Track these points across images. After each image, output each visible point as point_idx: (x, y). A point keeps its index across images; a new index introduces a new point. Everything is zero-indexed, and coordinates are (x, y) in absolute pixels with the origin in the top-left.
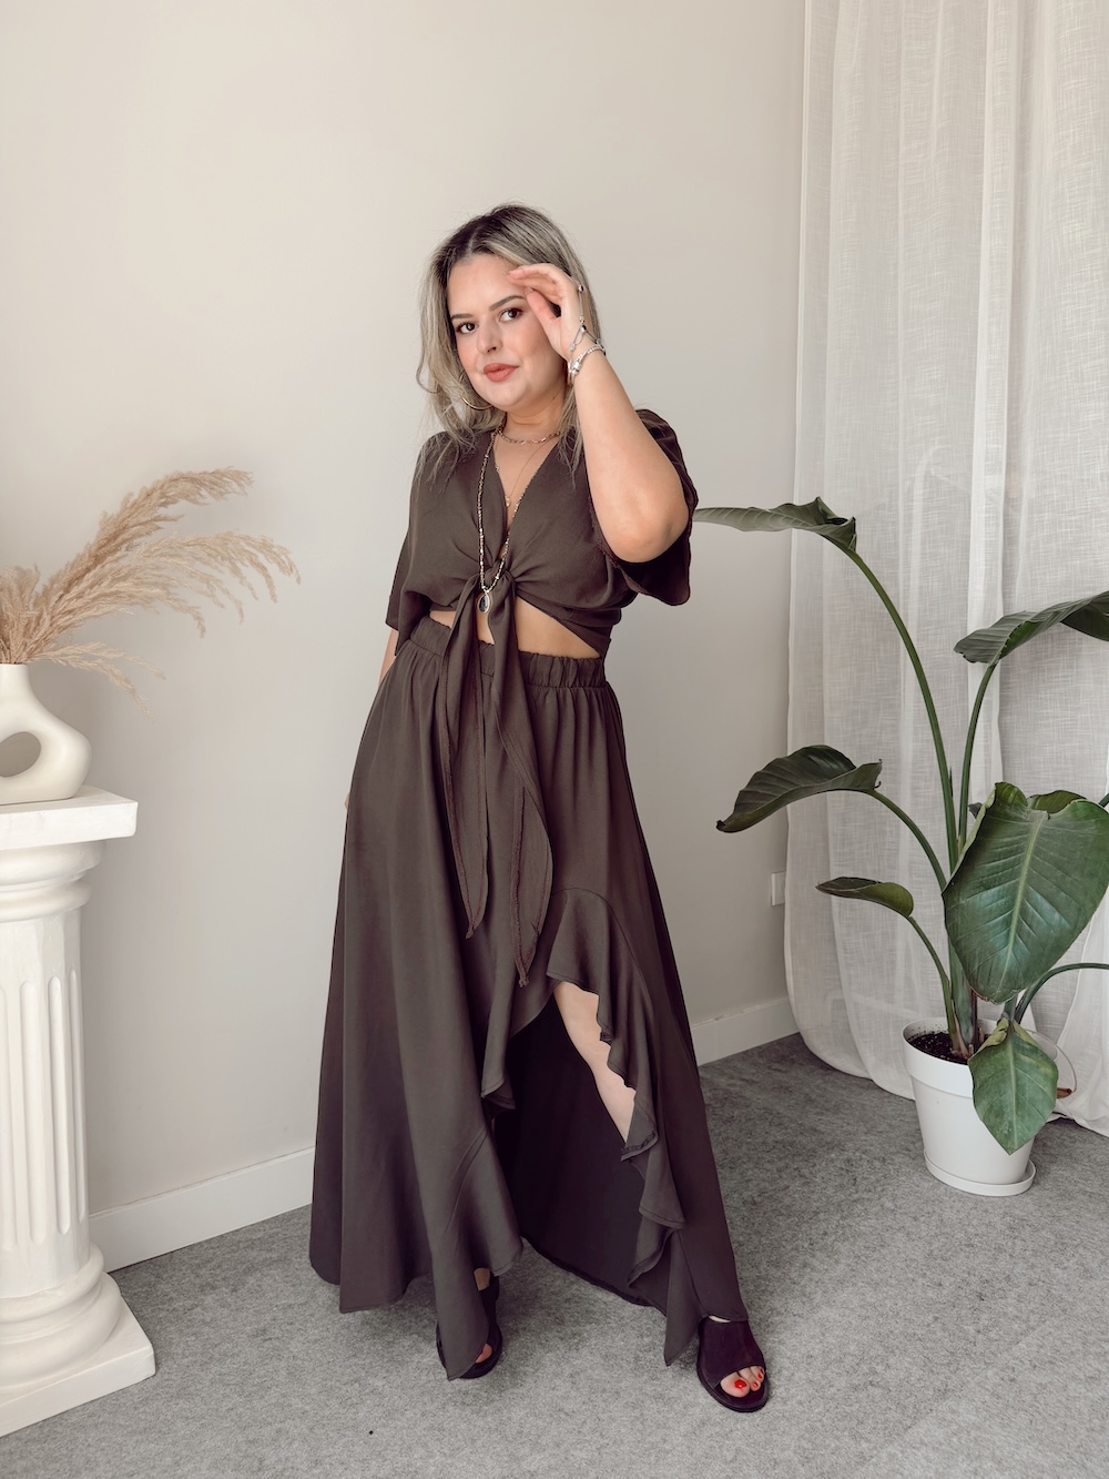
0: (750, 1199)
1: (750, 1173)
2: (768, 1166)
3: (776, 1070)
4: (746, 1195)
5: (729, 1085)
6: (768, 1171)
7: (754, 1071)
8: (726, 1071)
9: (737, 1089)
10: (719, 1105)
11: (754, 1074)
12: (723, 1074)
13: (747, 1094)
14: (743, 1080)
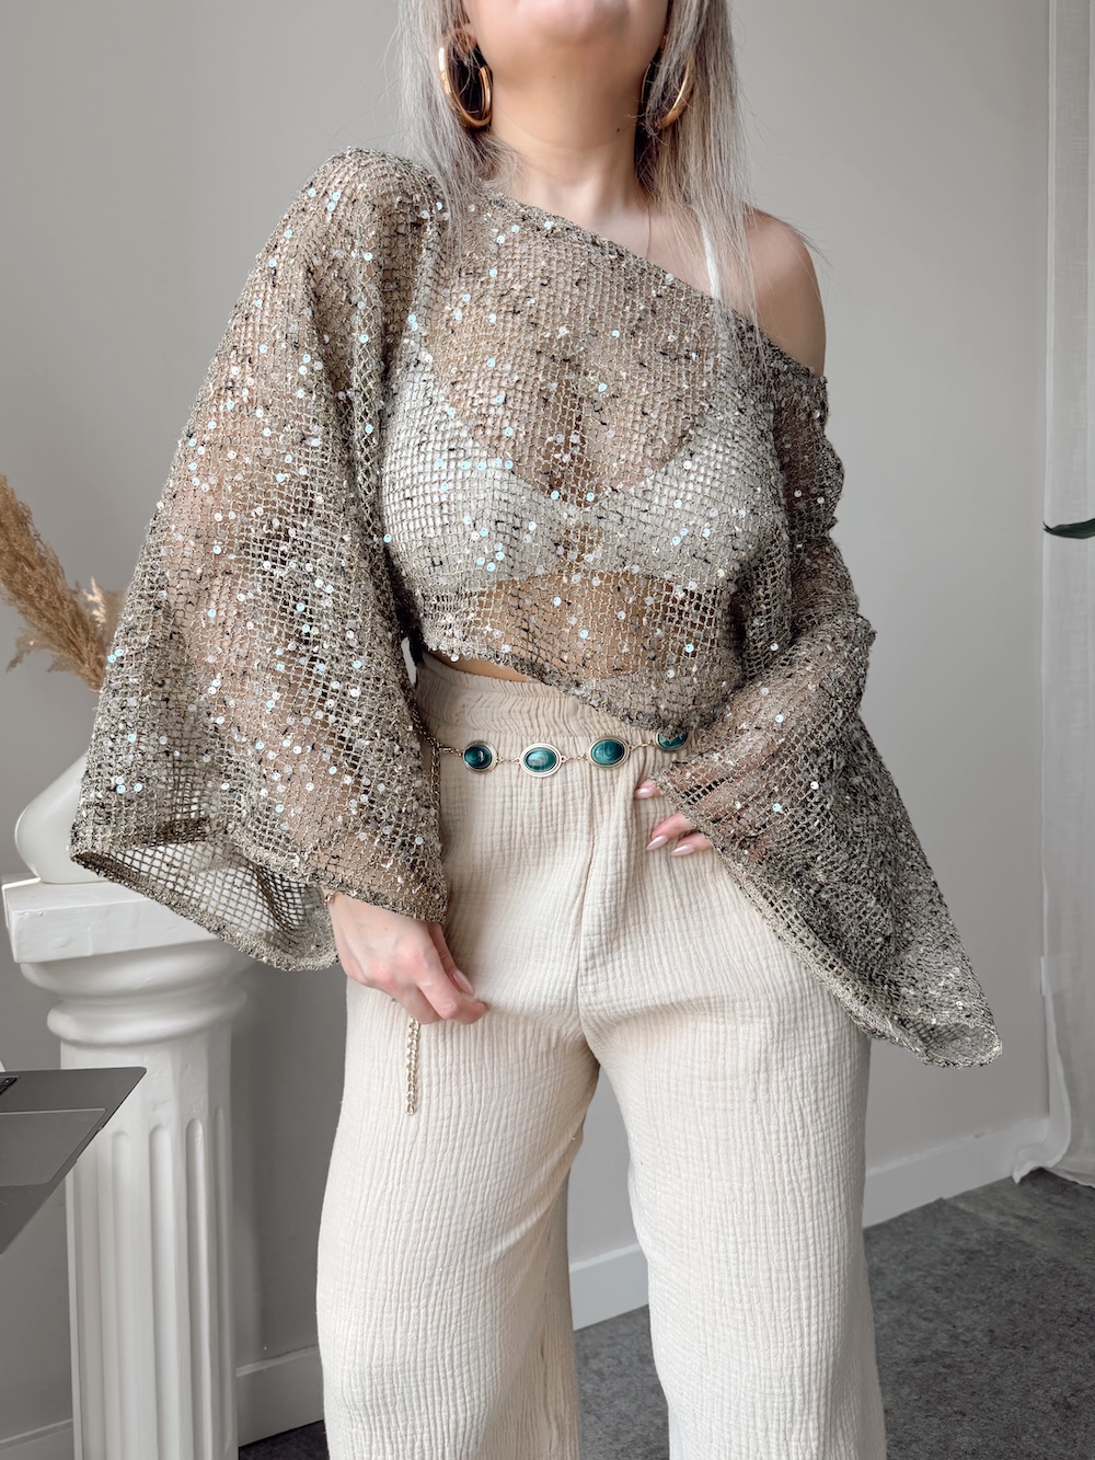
0: (1061, 1400)
1: (1052, 1357)
2: (1074, 1348)
3: (1058, 1205)
4: (1054, 1392)
5: (1002, 1223)
6: (1077, 1356)
7: (1029, 1205)
8: (994, 1204)
9: (1012, 1229)
10: (991, 1252)
11: (1029, 1209)
12: (989, 1208)
13: (1027, 1238)
14: (1019, 1217)
